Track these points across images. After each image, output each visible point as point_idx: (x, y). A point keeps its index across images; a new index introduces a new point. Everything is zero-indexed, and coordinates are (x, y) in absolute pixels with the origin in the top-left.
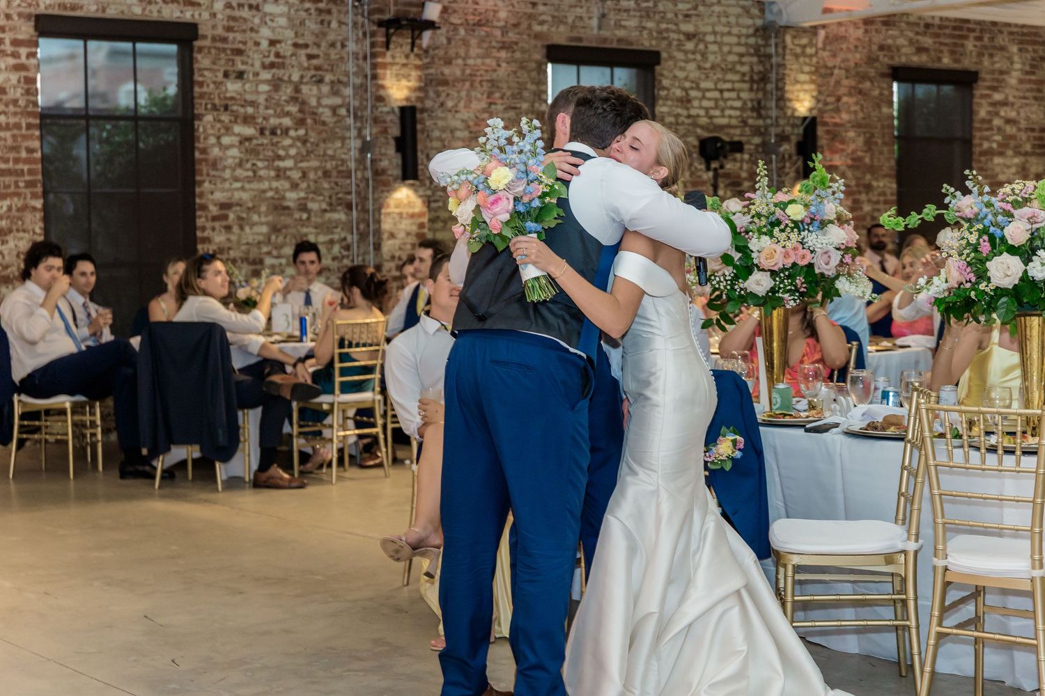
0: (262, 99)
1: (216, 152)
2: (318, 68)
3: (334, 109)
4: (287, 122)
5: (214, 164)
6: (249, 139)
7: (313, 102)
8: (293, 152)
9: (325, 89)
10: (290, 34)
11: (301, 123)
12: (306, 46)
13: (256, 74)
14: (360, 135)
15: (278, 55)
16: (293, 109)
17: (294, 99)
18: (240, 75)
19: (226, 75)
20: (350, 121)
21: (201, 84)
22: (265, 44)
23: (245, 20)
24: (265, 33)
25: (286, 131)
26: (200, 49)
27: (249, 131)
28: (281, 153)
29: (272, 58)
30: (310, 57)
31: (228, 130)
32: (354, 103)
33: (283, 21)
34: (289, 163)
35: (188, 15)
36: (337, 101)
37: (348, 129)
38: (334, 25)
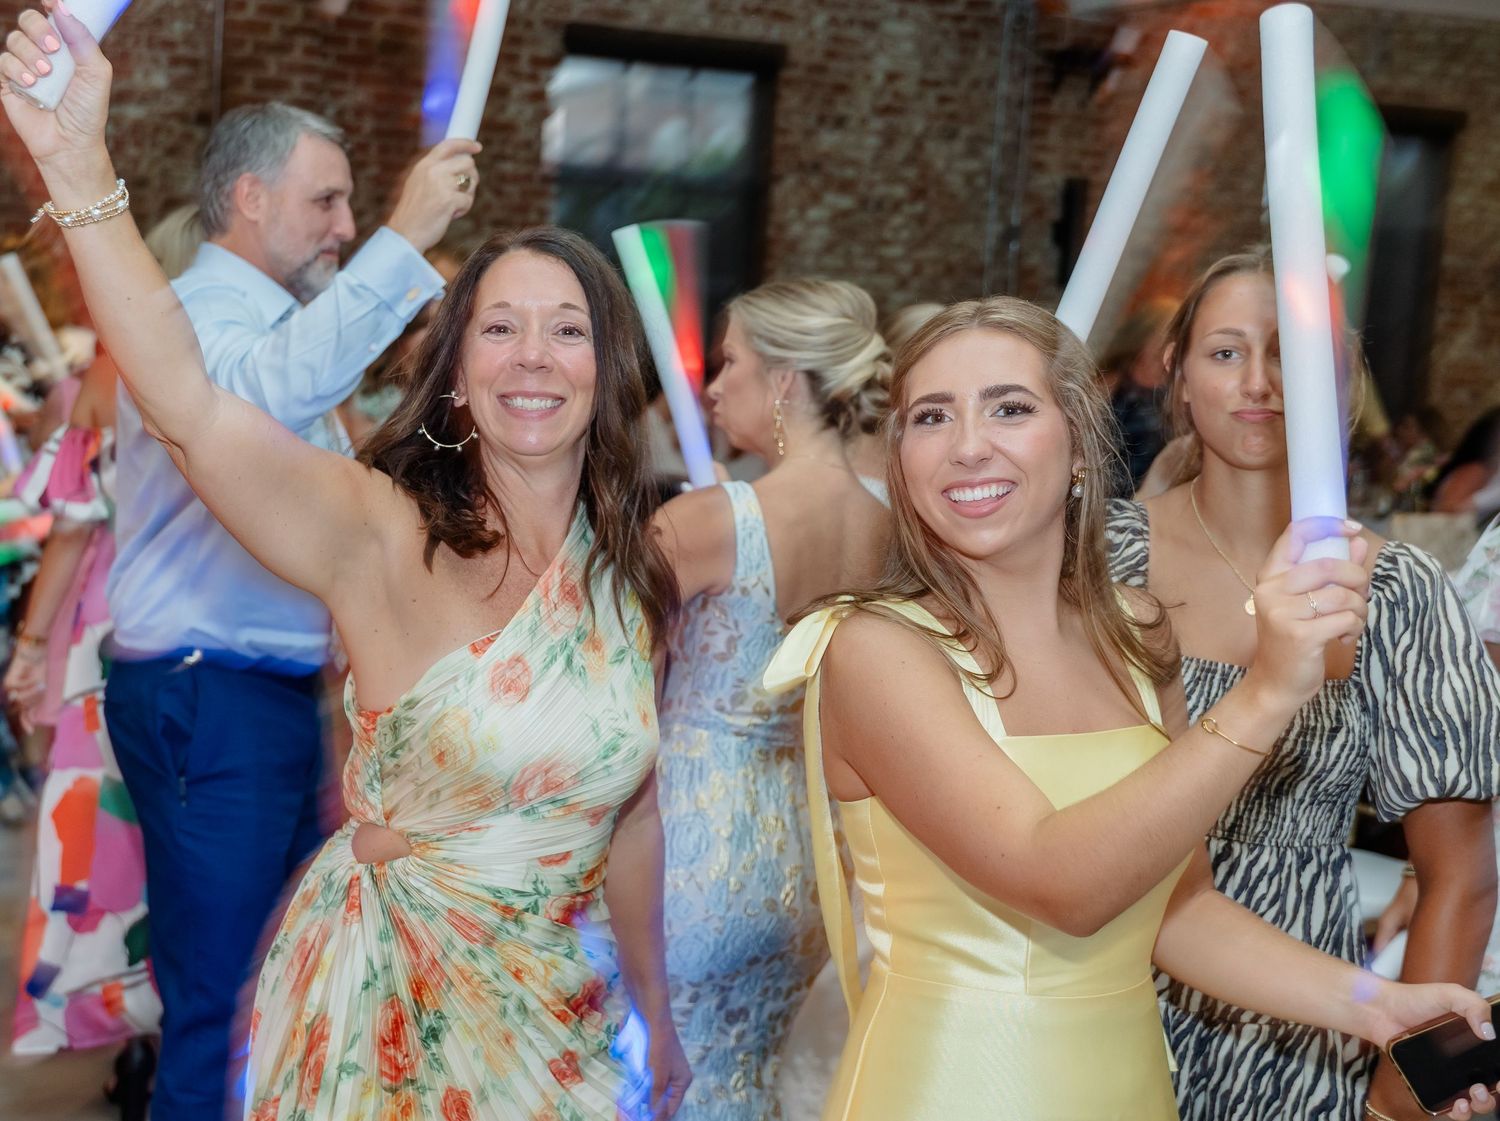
0: (866, 157)
1: (796, 229)
2: (952, 116)
3: (969, 178)
4: (900, 191)
5: (793, 246)
6: (845, 214)
7: (940, 164)
8: (905, 234)
9: (959, 146)
10: (914, 67)
11: (918, 194)
12: (937, 84)
13: (864, 121)
14: (1003, 216)
15: (897, 95)
16: (911, 173)
17: (911, 160)
18: (840, 123)
19: (822, 120)
20: (991, 195)
21: (785, 132)
22: (879, 78)
23: (853, 42)
24: (882, 64)
25: (897, 206)
26: (789, 82)
27: (845, 202)
28: (888, 234)
29: (887, 99)
30: (943, 100)
31: (816, 198)
32: (999, 169)
33: (908, 47)
34: (895, 251)
35: (776, 33)
36: (973, 165)
37: (986, 205)
38: (982, 54)
